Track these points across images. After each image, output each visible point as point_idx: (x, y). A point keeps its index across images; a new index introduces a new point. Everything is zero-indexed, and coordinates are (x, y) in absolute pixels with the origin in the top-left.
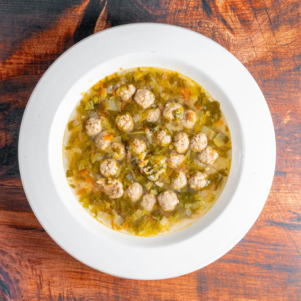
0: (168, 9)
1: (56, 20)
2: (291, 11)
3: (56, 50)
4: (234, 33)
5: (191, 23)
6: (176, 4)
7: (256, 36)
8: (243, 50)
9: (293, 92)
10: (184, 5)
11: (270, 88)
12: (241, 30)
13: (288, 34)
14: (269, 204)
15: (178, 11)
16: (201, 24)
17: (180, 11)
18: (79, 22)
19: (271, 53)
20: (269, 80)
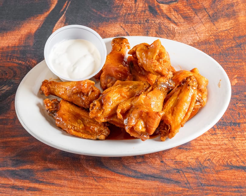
0: (119, 13)
1: (20, 24)
2: (227, 9)
4: (178, 25)
5: (140, 21)
6: (126, 10)
7: (198, 26)
8: (187, 36)
9: (237, 62)
10: (133, 10)
12: (184, 23)
13: (226, 23)
14: (226, 150)
15: (128, 14)
16: (148, 21)
17: (129, 14)
18: (40, 25)
19: (212, 36)
20: (214, 55)
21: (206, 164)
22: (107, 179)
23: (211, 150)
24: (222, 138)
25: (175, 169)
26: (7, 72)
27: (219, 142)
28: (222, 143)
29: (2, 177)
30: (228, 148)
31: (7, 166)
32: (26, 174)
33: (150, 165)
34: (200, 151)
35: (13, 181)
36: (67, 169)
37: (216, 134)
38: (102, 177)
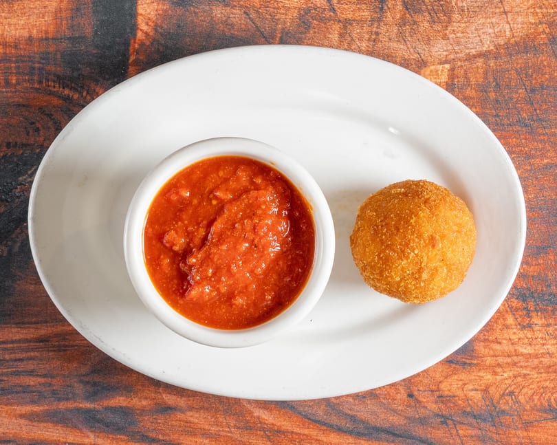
3: (51, 29)
8: (482, 21)
11: (544, 107)
14: (551, 370)
19: (544, 26)
20: (543, 89)
21: (505, 403)
22: (294, 436)
23: (516, 369)
24: (542, 338)
25: (438, 415)
26: (38, 125)
27: (536, 348)
28: (541, 351)
29: (67, 427)
30: (553, 366)
31: (74, 397)
32: (118, 419)
33: (385, 405)
34: (493, 369)
35: (92, 436)
36: (207, 409)
37: (530, 327)
38: (283, 432)
